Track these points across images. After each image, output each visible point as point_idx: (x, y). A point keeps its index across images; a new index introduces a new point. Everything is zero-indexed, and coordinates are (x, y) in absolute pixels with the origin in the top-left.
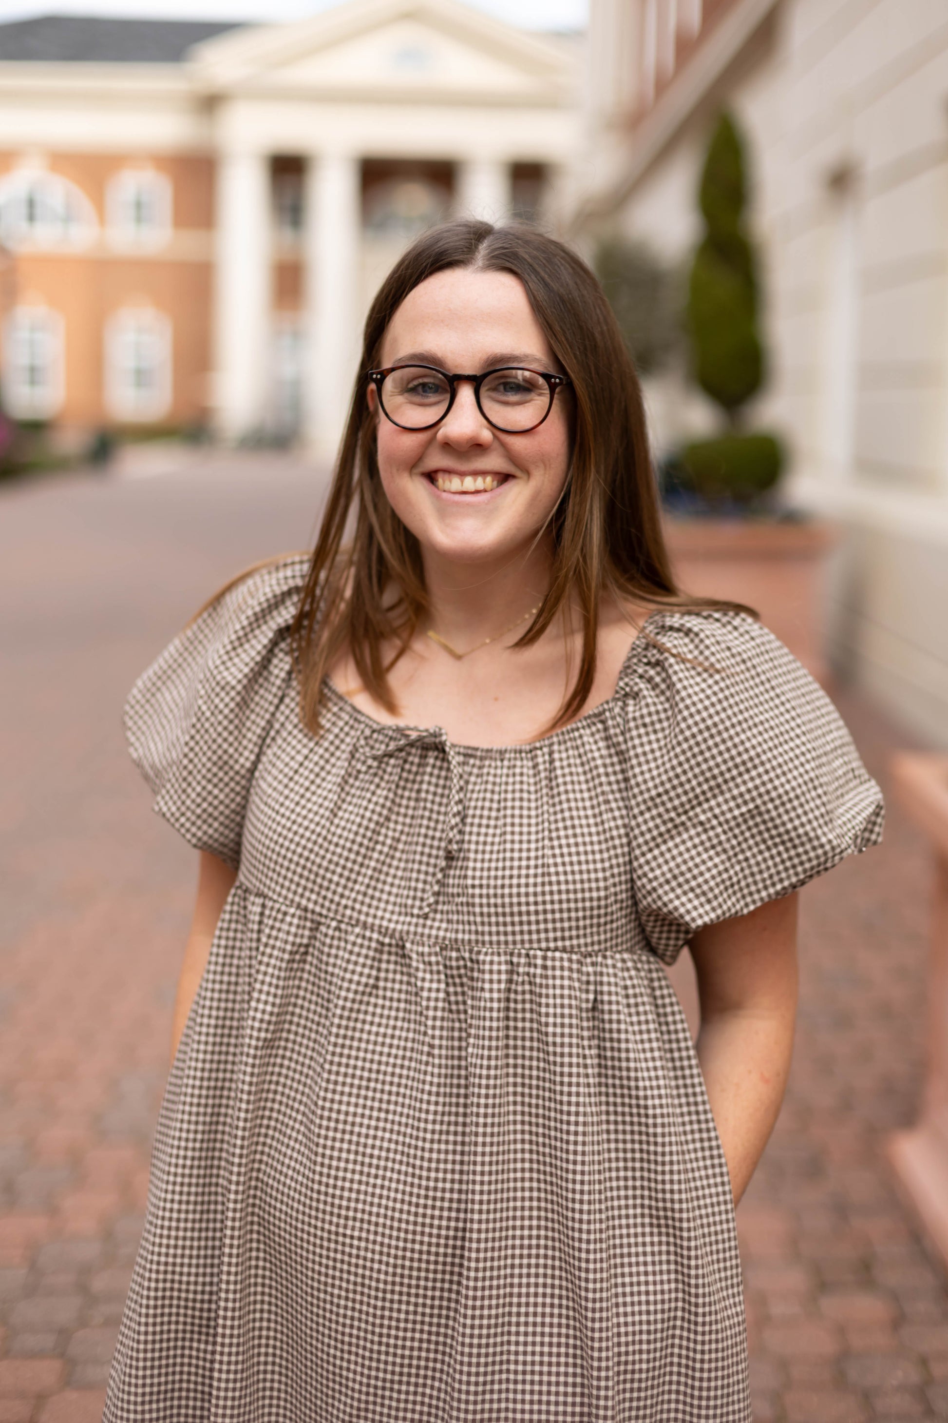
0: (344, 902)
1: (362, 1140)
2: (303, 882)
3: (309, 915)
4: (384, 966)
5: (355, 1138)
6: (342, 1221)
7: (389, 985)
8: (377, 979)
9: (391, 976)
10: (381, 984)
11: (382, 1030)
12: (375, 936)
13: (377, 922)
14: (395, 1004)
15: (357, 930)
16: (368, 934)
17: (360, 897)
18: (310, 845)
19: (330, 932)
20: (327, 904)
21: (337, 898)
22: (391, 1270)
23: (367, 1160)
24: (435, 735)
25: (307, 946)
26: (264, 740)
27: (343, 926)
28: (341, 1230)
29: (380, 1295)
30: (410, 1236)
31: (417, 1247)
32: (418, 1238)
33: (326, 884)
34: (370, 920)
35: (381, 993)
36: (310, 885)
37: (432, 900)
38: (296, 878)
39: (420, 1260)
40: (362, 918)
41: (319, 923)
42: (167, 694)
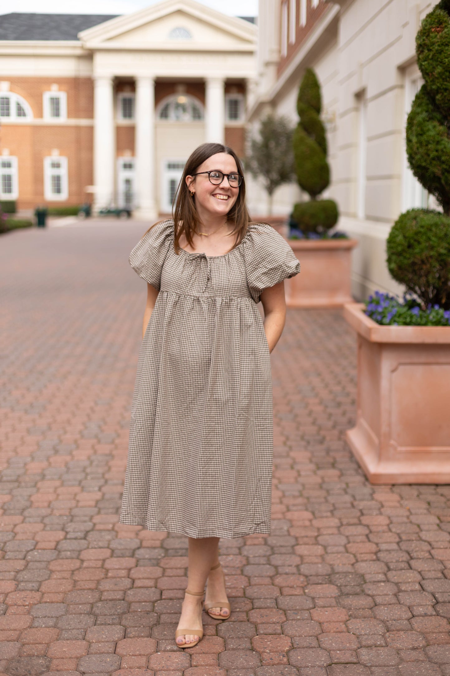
0: (185, 291)
1: (192, 341)
2: (176, 287)
3: (178, 295)
4: (195, 304)
5: (190, 340)
6: (188, 358)
7: (196, 308)
8: (193, 307)
9: (196, 306)
10: (194, 308)
11: (195, 318)
12: (193, 297)
13: (193, 295)
14: (197, 312)
15: (189, 297)
16: (191, 297)
17: (189, 290)
18: (177, 280)
19: (183, 298)
20: (182, 292)
21: (184, 290)
22: (199, 367)
23: (193, 345)
24: (203, 255)
25: (177, 301)
26: (165, 260)
27: (185, 296)
28: (187, 360)
29: (197, 373)
30: (202, 359)
31: (204, 361)
32: (204, 359)
33: (181, 287)
34: (191, 294)
35: (194, 310)
36: (178, 288)
37: (205, 289)
38: (175, 287)
39: (205, 364)
40: (190, 294)
41: (180, 296)
42: (139, 253)
